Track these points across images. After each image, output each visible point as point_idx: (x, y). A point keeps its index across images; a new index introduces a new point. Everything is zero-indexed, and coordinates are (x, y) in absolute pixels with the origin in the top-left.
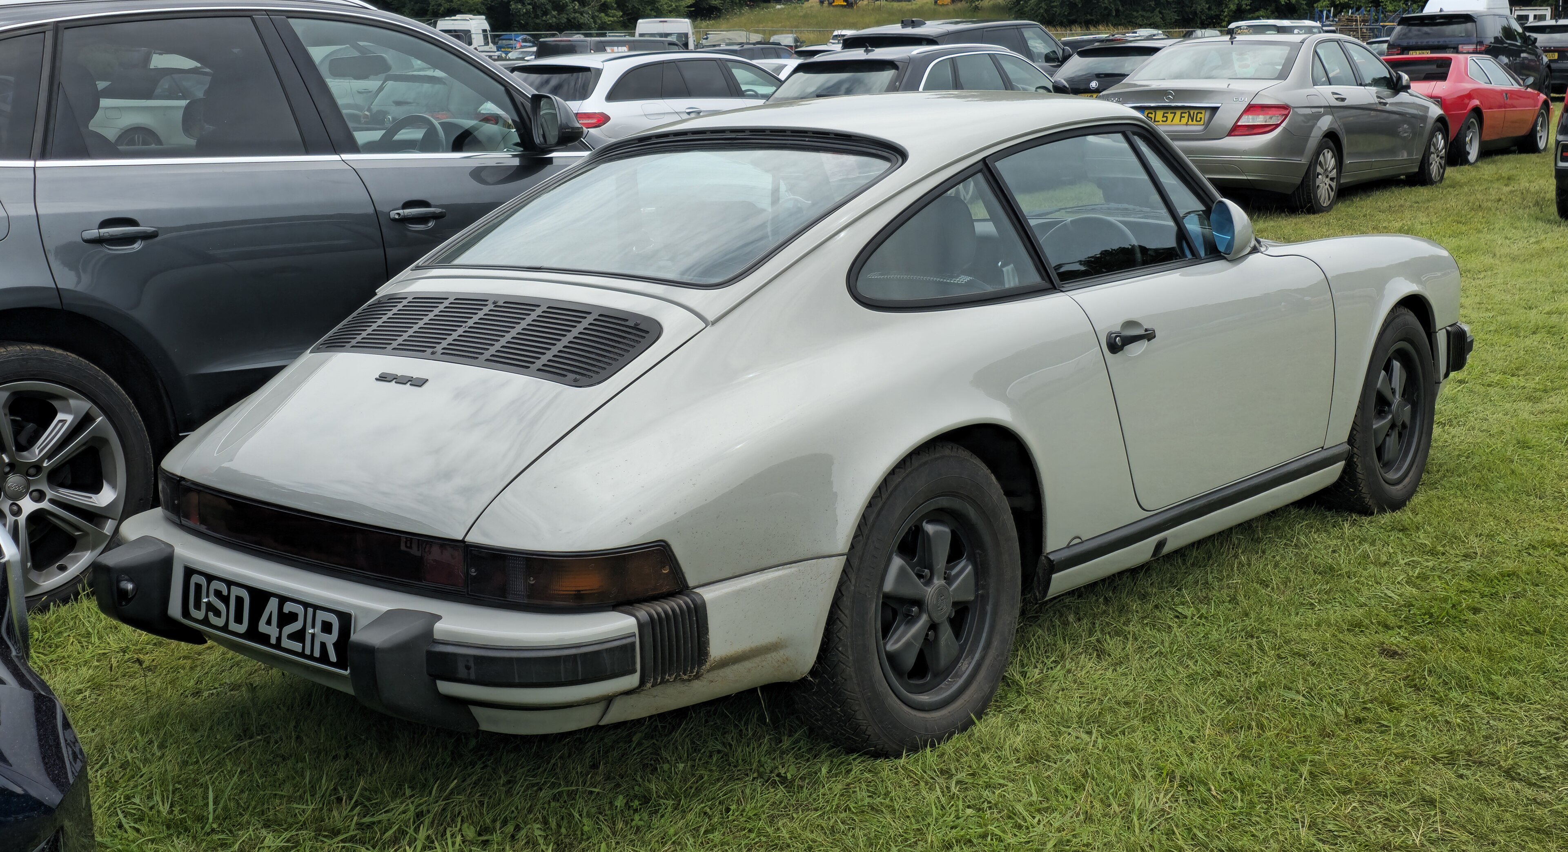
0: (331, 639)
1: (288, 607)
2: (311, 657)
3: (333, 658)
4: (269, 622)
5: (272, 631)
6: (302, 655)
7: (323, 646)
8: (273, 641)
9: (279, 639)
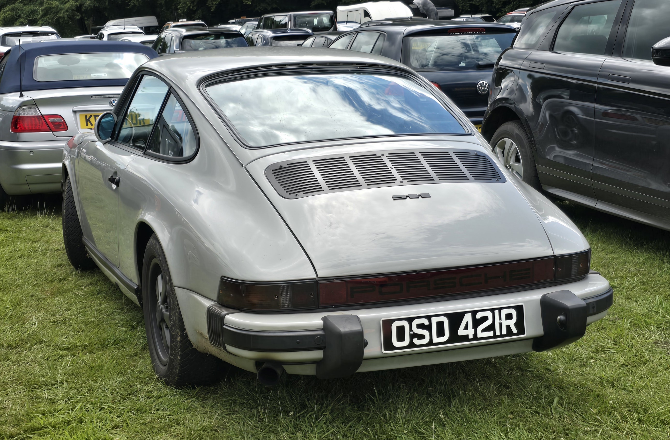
0: (512, 323)
1: (479, 316)
2: (501, 336)
3: (515, 331)
4: (466, 328)
5: (470, 332)
6: (495, 336)
7: (508, 327)
8: (471, 337)
9: (475, 335)
